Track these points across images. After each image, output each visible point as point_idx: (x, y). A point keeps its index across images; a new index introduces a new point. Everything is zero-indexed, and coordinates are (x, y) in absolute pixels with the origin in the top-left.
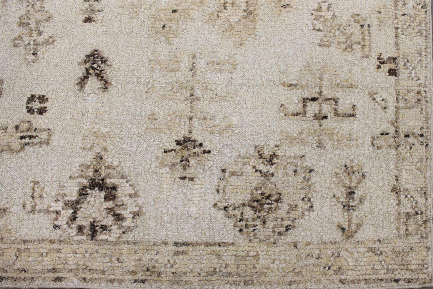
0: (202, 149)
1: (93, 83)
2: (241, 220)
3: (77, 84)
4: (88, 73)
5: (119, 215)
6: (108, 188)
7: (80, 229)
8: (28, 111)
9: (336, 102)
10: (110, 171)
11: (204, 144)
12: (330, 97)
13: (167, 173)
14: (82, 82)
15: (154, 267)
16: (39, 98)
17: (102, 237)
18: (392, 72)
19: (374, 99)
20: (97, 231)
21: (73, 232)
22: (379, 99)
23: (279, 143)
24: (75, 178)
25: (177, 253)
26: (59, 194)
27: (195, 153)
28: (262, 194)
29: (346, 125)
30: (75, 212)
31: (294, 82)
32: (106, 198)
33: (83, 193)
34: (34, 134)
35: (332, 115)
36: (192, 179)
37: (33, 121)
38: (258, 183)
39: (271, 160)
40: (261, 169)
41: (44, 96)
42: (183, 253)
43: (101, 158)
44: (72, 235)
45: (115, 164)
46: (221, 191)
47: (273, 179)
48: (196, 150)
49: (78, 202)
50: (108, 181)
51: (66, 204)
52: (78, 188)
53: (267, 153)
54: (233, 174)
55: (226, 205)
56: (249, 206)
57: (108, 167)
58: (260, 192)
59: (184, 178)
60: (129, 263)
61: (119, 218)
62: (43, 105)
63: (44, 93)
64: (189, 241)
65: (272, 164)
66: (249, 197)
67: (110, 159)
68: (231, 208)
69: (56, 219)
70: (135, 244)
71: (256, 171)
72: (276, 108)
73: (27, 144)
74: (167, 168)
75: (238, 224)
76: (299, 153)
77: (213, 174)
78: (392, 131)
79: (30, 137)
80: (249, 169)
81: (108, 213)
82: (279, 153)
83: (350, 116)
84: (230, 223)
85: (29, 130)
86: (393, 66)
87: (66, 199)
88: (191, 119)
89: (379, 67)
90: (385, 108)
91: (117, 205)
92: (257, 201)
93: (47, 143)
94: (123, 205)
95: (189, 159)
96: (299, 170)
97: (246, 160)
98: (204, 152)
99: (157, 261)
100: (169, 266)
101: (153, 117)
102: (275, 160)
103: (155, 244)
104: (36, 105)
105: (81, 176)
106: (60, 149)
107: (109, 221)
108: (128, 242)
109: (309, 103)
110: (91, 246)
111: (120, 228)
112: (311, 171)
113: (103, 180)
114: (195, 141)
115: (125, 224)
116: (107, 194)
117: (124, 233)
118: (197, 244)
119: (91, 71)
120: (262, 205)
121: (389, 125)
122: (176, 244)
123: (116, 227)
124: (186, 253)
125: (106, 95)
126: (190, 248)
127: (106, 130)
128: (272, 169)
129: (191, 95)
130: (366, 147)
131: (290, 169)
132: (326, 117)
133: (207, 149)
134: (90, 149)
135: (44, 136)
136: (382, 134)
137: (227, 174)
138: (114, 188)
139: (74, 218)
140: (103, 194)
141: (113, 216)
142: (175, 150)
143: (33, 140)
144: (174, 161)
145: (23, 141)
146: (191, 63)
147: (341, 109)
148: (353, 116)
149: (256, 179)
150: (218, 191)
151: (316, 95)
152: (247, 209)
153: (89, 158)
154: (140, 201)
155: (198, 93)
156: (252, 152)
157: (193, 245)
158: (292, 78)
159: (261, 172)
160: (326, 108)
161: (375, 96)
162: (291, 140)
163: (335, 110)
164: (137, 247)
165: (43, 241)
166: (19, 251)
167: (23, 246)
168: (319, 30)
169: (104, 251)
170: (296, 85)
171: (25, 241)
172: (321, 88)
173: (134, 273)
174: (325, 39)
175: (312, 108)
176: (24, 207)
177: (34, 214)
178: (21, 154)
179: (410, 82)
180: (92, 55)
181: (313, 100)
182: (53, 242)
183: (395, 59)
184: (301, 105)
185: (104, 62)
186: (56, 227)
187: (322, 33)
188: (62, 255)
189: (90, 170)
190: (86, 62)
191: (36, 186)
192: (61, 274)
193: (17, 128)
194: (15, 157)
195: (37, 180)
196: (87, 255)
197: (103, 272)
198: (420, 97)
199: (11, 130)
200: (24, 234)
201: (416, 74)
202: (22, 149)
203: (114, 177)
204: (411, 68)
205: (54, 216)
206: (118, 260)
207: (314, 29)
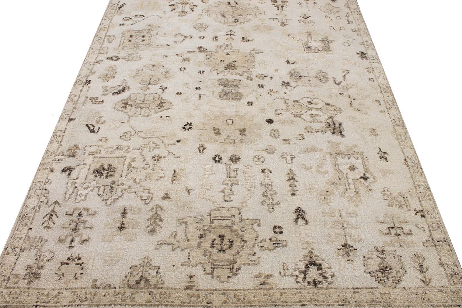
0: (353, 248)
1: (300, 221)
2: (378, 277)
3: (294, 222)
4: (298, 217)
5: (325, 276)
6: (317, 265)
7: (309, 283)
8: (274, 233)
9: (402, 229)
10: (317, 257)
11: (354, 246)
12: (399, 227)
13: (341, 258)
14: (296, 220)
15: (346, 299)
16: (278, 227)
17: (319, 286)
18: (423, 216)
19: (418, 227)
20: (317, 284)
21: (306, 284)
22: (420, 227)
23: (383, 246)
24: (302, 261)
25: (354, 293)
26: (296, 268)
27: (350, 250)
28: (383, 266)
29: (409, 238)
30: (305, 275)
31: (383, 221)
32: (318, 269)
33: (307, 267)
34: (279, 242)
35: (402, 234)
36: (352, 261)
37: (278, 237)
38: (380, 262)
39: (382, 253)
40: (379, 256)
41: (280, 226)
42: (357, 292)
43: (312, 252)
44: (305, 285)
45: (319, 255)
46: (366, 265)
47: (386, 260)
48: (351, 248)
49: (305, 271)
50: (317, 262)
51: (300, 272)
52: (304, 265)
53: (380, 250)
54: (368, 258)
55: (369, 271)
56: (379, 271)
57: (316, 256)
58: (382, 266)
59: (349, 260)
60: (335, 297)
61: (325, 278)
62: (281, 230)
63: (280, 225)
64: (358, 287)
65: (384, 254)
66: (378, 268)
67: (316, 253)
68: (372, 273)
69: (297, 279)
70: (335, 289)
71: (378, 257)
72: (378, 232)
73: (277, 246)
74: (341, 256)
75: (377, 279)
76: (393, 250)
77: (360, 259)
78: (430, 240)
79: (278, 244)
80: (374, 256)
81: (320, 276)
82: (385, 249)
83: (410, 234)
84: (373, 279)
85: (276, 240)
86: (422, 214)
87: (300, 270)
88: (345, 236)
89: (416, 214)
90: (424, 231)
91: (323, 272)
92: (382, 269)
93: (286, 246)
94: (325, 272)
95: (349, 252)
96: (396, 257)
97: (372, 252)
98: (354, 249)
99: (346, 296)
100: (352, 298)
101: (329, 236)
102: (384, 253)
103: (344, 289)
104: (277, 230)
105: (305, 260)
106: (292, 249)
107: (321, 279)
108: (332, 288)
109: (391, 229)
110: (315, 290)
111: (326, 282)
112: (400, 257)
113: (315, 261)
114: (349, 245)
115: (328, 280)
116: (318, 267)
117: (329, 284)
118: (363, 288)
119: (299, 216)
120: (384, 271)
121: (429, 238)
122: (353, 288)
123: (325, 281)
124: (358, 292)
125: (308, 226)
126: (360, 290)
127: (311, 241)
128: (384, 256)
129: (343, 227)
130: (421, 247)
131: (392, 256)
132: (400, 235)
133: (355, 248)
134: (306, 249)
135: (284, 243)
136: (427, 241)
137: (366, 258)
138: (320, 265)
139: (305, 278)
140: (316, 267)
141: (322, 277)
142: (342, 249)
143: (279, 245)
144: (343, 253)
145: (275, 245)
146: (339, 213)
147: (405, 231)
148: (411, 234)
149: (379, 261)
150: (364, 265)
151: (393, 226)
152: (379, 273)
153: (306, 252)
154: (333, 270)
155: (345, 226)
156: (374, 249)
157: (360, 289)
158: (381, 219)
159: (380, 257)
160: (399, 231)
161: (418, 226)
162: (389, 245)
163: (403, 232)
164: (336, 290)
165: (293, 289)
166: (282, 293)
167: (283, 291)
168: (386, 200)
169: (322, 292)
170: (383, 222)
171: (284, 289)
172: (394, 223)
173: (337, 302)
174: (390, 203)
175: (393, 231)
176: (280, 274)
177: (286, 277)
178: (275, 251)
179: (432, 220)
180: (298, 209)
181: (392, 228)
182: (297, 289)
183: (422, 211)
184: (388, 230)
185: (304, 212)
186: (297, 282)
187: (388, 201)
188: (303, 295)
189: (308, 257)
190: (296, 212)
191: (284, 265)
192: (304, 303)
193: (270, 239)
194: (272, 252)
195: (284, 262)
196: (315, 294)
197: (324, 302)
198: (439, 226)
199: (268, 241)
200: (282, 286)
201: (434, 216)
202: (275, 248)
203: (319, 260)
204: (431, 214)
205: (295, 277)
206: (329, 296)
207: (384, 199)
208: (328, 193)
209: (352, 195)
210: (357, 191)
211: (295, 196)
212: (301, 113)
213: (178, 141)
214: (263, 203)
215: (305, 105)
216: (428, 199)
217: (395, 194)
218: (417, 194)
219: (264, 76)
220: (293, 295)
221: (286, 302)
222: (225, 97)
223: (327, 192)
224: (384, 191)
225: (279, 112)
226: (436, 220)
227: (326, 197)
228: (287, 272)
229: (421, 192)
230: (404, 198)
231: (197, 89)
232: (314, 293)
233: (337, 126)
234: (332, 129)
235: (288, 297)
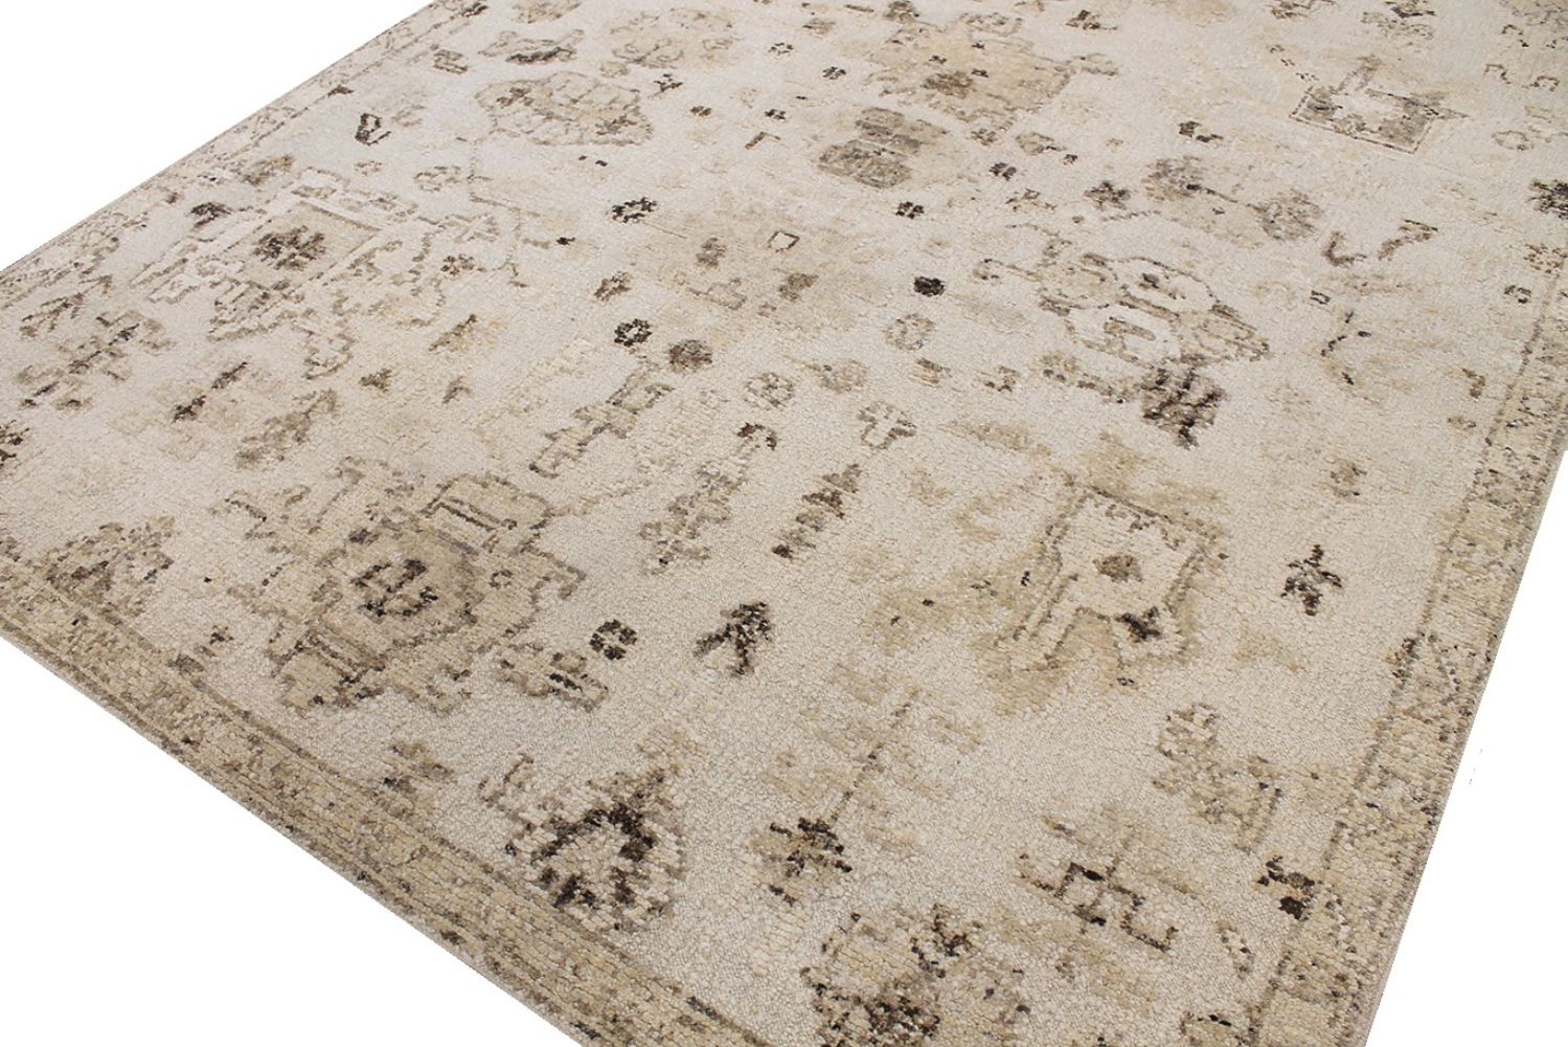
0: (838, 857)
1: (725, 654)
2: (837, 1027)
3: (698, 642)
4: (727, 635)
5: (628, 891)
6: (638, 835)
7: (548, 876)
8: (592, 643)
9: (1136, 904)
10: (661, 808)
11: (846, 851)
12: (1128, 887)
13: (755, 866)
14: (710, 642)
15: (629, 1021)
16: (624, 632)
17: (577, 912)
18: (1291, 906)
19: (1225, 940)
20: (573, 896)
21: (534, 874)
22: (1236, 944)
23: (983, 921)
24: (595, 787)
25: (683, 1020)
26: (552, 799)
27: (822, 857)
28: (903, 999)
29: (1138, 959)
30: (558, 843)
31: (1069, 826)
32: (625, 851)
33: (592, 819)
34: (578, 682)
35: (1117, 924)
36: (790, 900)
37: (590, 662)
38: (906, 975)
39: (952, 946)
40: (925, 949)
41: (633, 632)
42: (697, 1027)
43: (660, 780)
44: (528, 877)
45: (677, 802)
46: (830, 951)
47: (939, 983)
48: (827, 853)
49: (574, 829)
50: (647, 823)
51: (553, 821)
52: (590, 807)
53: (952, 928)
54: (868, 931)
55: (825, 981)
56: (866, 1008)
57: (662, 802)
58: (900, 992)
59: (778, 891)
60: (592, 984)
61: (624, 896)
62: (622, 646)
63: (636, 628)
64: (720, 1010)
65: (951, 954)
66: (876, 991)
67: (673, 790)
68: (830, 993)
69: (520, 836)
70: (623, 956)
71: (915, 949)
72: (1011, 855)
73: (557, 691)
74: (759, 858)
75: (829, 1031)
76: (1014, 962)
77: (834, 913)
78: (1241, 1023)
79: (569, 683)
80: (902, 938)
81: (612, 878)
82: (974, 939)
83: (1155, 944)
84: (815, 1020)
85: (573, 671)
86: (1298, 894)
87: (559, 812)
88: (848, 795)
89: (1263, 881)
90: (1244, 969)
91: (635, 873)
92: (888, 1008)
93: (589, 708)
94: (646, 878)
95: (807, 863)
96: (998, 994)
97: (906, 919)
98: (839, 865)
99: (640, 1013)
100: (656, 1034)
101: (787, 760)
102: (960, 949)
103: (655, 980)
104: (611, 640)
105: (608, 791)
106: (603, 729)
107: (604, 891)
108: (613, 947)
109: (1079, 878)
110: (547, 916)
111: (614, 915)
112: (1021, 1008)
113: (640, 816)
114: (834, 836)
115: (628, 912)
116: (631, 844)
117: (616, 927)
118: (732, 1025)
119: (734, 633)
120: (892, 1021)
121: (1239, 1009)
122: (693, 1001)
123: (610, 908)
124: (700, 1030)
125: (733, 683)
126: (714, 1026)
127: (697, 739)
128: (945, 962)
129: (872, 756)
130: (1164, 1025)
131: (983, 982)
132: (1102, 922)
133: (847, 863)
134: (651, 756)
135: (592, 693)
136: (1214, 1018)
137: (858, 926)
138: (650, 841)
139: (550, 851)
140: (625, 840)
141: (618, 886)
142: (790, 835)
143: (569, 690)
144: (779, 851)
145: (554, 683)
146: (903, 702)
147: (1140, 920)
148: (1162, 947)
149: (906, 964)
150: (824, 948)
151: (1101, 871)
152: (861, 1011)
153: (640, 768)
154: (679, 888)
155: (885, 757)
156: (925, 912)
157: (723, 1022)
158: (1070, 817)
159: (922, 956)
160: (1110, 905)
161: (1229, 934)
162: (1011, 931)
163: (1128, 917)
164: (621, 966)
165: (474, 858)
166: (423, 850)
167: (434, 847)
168: (1168, 754)
169: (561, 938)
170: (1070, 833)
171: (443, 842)
172: (1117, 861)
173: (586, 1009)
174: (1171, 776)
175: (1083, 891)
176: (482, 785)
177: (490, 806)
178: (536, 702)
179: (1327, 948)
180: (752, 608)
181: (1092, 876)
182: (487, 870)
183: (1309, 883)
184: (1062, 873)
185: (764, 628)
186: (511, 849)
187: (1169, 762)
188: (487, 901)
189: (628, 788)
190: (734, 615)
191: (525, 764)
192: (461, 932)
193: (557, 657)
194: (522, 702)
195: (532, 754)
196: (529, 928)
197: (536, 974)
198: (1341, 989)
199: (546, 657)
200: (450, 829)
201: (1351, 936)
202: (543, 694)
203: (661, 823)
204: (1341, 919)
205: (520, 828)
206: (575, 968)
207: (1159, 749)
208: (929, 609)
209: (1020, 662)
210: (1061, 657)
211: (787, 560)
212: (1080, 302)
213: (563, 241)
214: (649, 530)
215: (1123, 281)
216: (1388, 850)
217: (1231, 753)
218: (1350, 803)
219: (1046, 144)
220: (455, 881)
221: (408, 890)
222: (840, 165)
223: (928, 603)
224: (1188, 716)
225: (994, 270)
226: (1350, 956)
227: (906, 619)
228: (509, 792)
229: (1371, 806)
230: (1263, 786)
231: (770, 114)
232: (532, 921)
233: (1197, 394)
234: (1157, 399)
235: (431, 875)
